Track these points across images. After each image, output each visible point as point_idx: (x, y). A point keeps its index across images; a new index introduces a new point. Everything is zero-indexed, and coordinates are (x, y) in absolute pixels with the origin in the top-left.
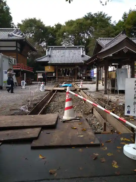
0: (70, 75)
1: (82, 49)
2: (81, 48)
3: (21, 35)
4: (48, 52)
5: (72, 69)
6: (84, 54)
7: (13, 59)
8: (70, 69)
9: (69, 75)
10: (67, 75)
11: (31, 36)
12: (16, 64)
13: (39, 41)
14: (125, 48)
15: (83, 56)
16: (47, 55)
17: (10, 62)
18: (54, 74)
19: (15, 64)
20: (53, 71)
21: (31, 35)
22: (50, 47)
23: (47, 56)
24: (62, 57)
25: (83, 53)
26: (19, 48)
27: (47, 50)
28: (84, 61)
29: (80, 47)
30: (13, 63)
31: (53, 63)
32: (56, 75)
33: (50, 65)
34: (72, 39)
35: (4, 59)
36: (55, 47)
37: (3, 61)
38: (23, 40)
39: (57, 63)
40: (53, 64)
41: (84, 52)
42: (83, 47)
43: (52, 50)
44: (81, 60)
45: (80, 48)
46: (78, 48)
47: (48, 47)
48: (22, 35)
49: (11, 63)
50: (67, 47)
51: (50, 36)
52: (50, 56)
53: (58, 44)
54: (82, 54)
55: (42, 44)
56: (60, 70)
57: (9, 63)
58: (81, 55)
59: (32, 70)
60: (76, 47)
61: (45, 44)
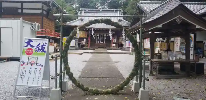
0: (105, 42)
1: (120, 13)
2: (118, 12)
5: (107, 35)
6: (122, 19)
7: (37, 24)
8: (105, 35)
9: (103, 42)
10: (102, 41)
12: (40, 30)
14: (179, 18)
15: (120, 21)
16: (79, 18)
17: (33, 27)
19: (38, 30)
20: (86, 37)
22: (82, 10)
23: (79, 20)
26: (45, 11)
27: (79, 12)
30: (37, 29)
33: (82, 30)
35: (24, 25)
36: (89, 10)
37: (24, 27)
39: (90, 29)
40: (85, 29)
42: (120, 11)
46: (114, 11)
47: (80, 10)
49: (34, 29)
50: (102, 11)
52: (82, 20)
54: (119, 18)
55: (74, 6)
56: (94, 36)
57: (31, 29)
60: (113, 11)
61: (77, 5)
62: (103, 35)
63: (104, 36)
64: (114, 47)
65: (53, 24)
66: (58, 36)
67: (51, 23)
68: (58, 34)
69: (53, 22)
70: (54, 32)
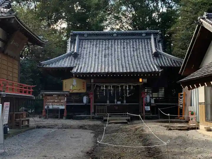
0: (125, 101)
1: (155, 39)
2: (152, 36)
3: (6, 8)
4: (73, 46)
5: (130, 86)
6: (161, 51)
8: (126, 87)
9: (122, 102)
11: (32, 8)
13: (50, 18)
15: (156, 55)
16: (68, 51)
18: (85, 99)
20: (84, 91)
21: (33, 6)
22: (75, 35)
23: (70, 55)
24: (105, 57)
25: (156, 47)
27: (70, 39)
28: (161, 67)
29: (148, 34)
31: (85, 71)
32: (89, 101)
33: (76, 77)
34: (127, 13)
36: (89, 35)
38: (10, 19)
39: (93, 73)
40: (83, 74)
41: (160, 44)
42: (156, 34)
43: (80, 40)
44: (153, 67)
45: (150, 35)
46: (144, 35)
47: (72, 34)
48: (9, 6)
51: (77, 7)
52: (76, 56)
53: (94, 27)
54: (154, 51)
55: (57, 26)
56: (102, 88)
58: (153, 53)
59: (29, 93)
60: (141, 34)
61: (65, 25)
62: (122, 86)
63: (124, 88)
64: (146, 111)
65: (16, 67)
66: (25, 92)
67: (10, 64)
68: (25, 88)
69: (16, 63)
70: (16, 83)
